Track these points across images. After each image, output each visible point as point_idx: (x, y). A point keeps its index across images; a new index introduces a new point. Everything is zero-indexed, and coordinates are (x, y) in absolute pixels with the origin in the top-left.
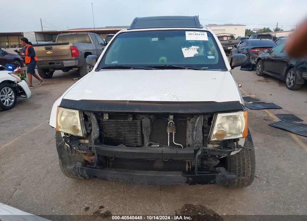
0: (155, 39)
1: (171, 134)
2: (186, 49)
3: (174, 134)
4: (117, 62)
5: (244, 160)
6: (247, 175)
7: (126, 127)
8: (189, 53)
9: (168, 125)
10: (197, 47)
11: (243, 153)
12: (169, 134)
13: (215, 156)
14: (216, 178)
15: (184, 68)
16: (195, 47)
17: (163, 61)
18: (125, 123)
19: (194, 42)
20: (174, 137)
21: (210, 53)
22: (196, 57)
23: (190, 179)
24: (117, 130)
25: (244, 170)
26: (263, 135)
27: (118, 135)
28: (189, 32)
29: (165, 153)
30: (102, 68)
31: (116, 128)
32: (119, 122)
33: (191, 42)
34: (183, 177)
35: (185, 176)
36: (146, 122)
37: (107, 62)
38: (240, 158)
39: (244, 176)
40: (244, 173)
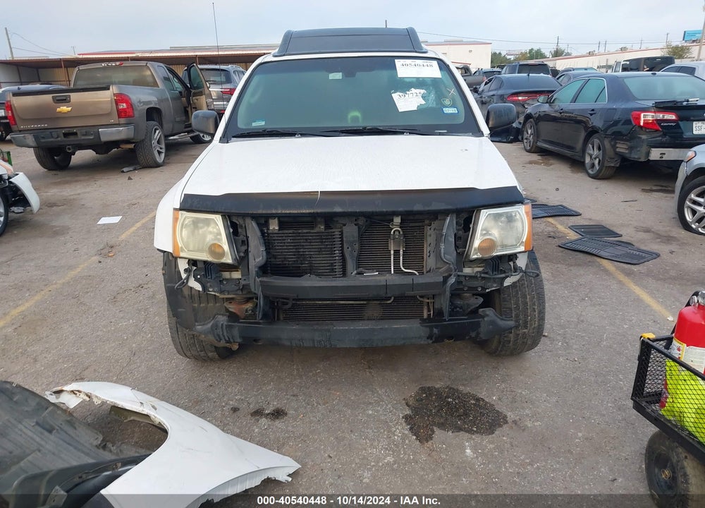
1: (397, 252)
2: (401, 94)
3: (401, 252)
4: (263, 123)
5: (524, 296)
6: (531, 325)
7: (314, 242)
8: (408, 102)
9: (392, 236)
10: (423, 91)
11: (522, 285)
12: (392, 252)
13: (476, 288)
14: (480, 327)
15: (402, 133)
16: (418, 91)
17: (355, 119)
18: (311, 236)
19: (414, 80)
20: (401, 258)
21: (447, 102)
22: (421, 110)
23: (435, 331)
24: (296, 249)
25: (526, 316)
26: (548, 265)
27: (299, 258)
28: (402, 61)
29: (391, 283)
30: (233, 137)
31: (295, 246)
32: (299, 233)
33: (408, 80)
34: (421, 328)
35: (426, 326)
36: (351, 231)
37: (241, 124)
38: (517, 293)
39: (526, 328)
40: (526, 322)
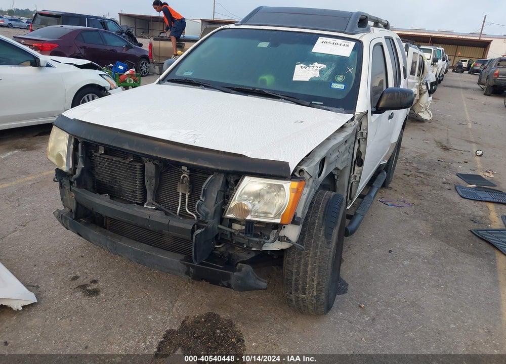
0: (264, 45)
1: (183, 195)
2: (303, 66)
3: (187, 196)
4: (190, 74)
5: (306, 265)
6: (309, 293)
7: (122, 170)
8: (303, 73)
9: (181, 181)
10: (323, 66)
11: (307, 254)
12: (180, 194)
14: (230, 279)
16: (320, 65)
17: (264, 82)
18: (120, 165)
19: (323, 55)
21: (340, 78)
22: (313, 82)
23: (191, 269)
24: (111, 172)
25: (305, 282)
28: (325, 39)
30: (168, 81)
31: (110, 169)
32: (112, 160)
33: (317, 55)
34: (180, 264)
35: (184, 264)
36: (150, 167)
37: (178, 74)
38: (300, 259)
39: (304, 293)
40: (304, 290)
